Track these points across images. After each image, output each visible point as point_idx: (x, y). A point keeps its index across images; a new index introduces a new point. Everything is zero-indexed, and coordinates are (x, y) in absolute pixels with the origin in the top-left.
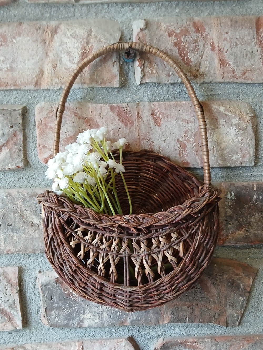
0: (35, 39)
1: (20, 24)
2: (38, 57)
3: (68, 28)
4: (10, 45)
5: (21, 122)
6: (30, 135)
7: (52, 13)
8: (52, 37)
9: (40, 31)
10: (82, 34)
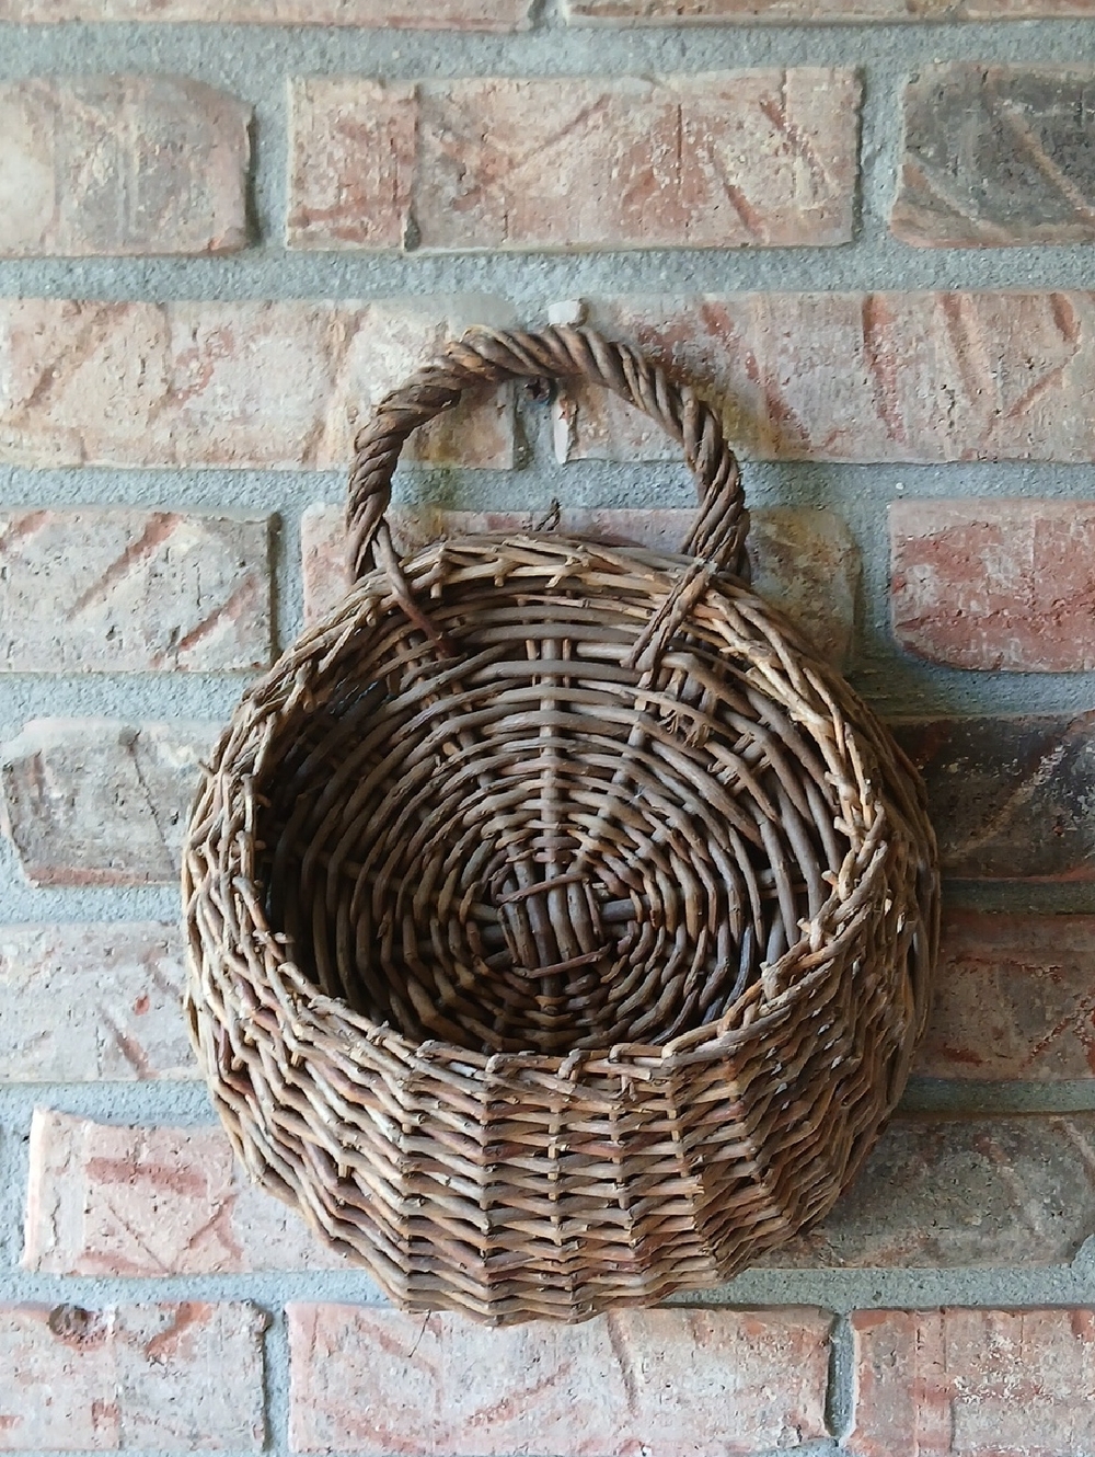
0: (304, 343)
1: (269, 304)
2: (312, 389)
3: (389, 317)
4: (242, 356)
5: (265, 551)
6: (286, 585)
7: (348, 276)
8: (348, 338)
9: (318, 324)
10: (423, 334)
